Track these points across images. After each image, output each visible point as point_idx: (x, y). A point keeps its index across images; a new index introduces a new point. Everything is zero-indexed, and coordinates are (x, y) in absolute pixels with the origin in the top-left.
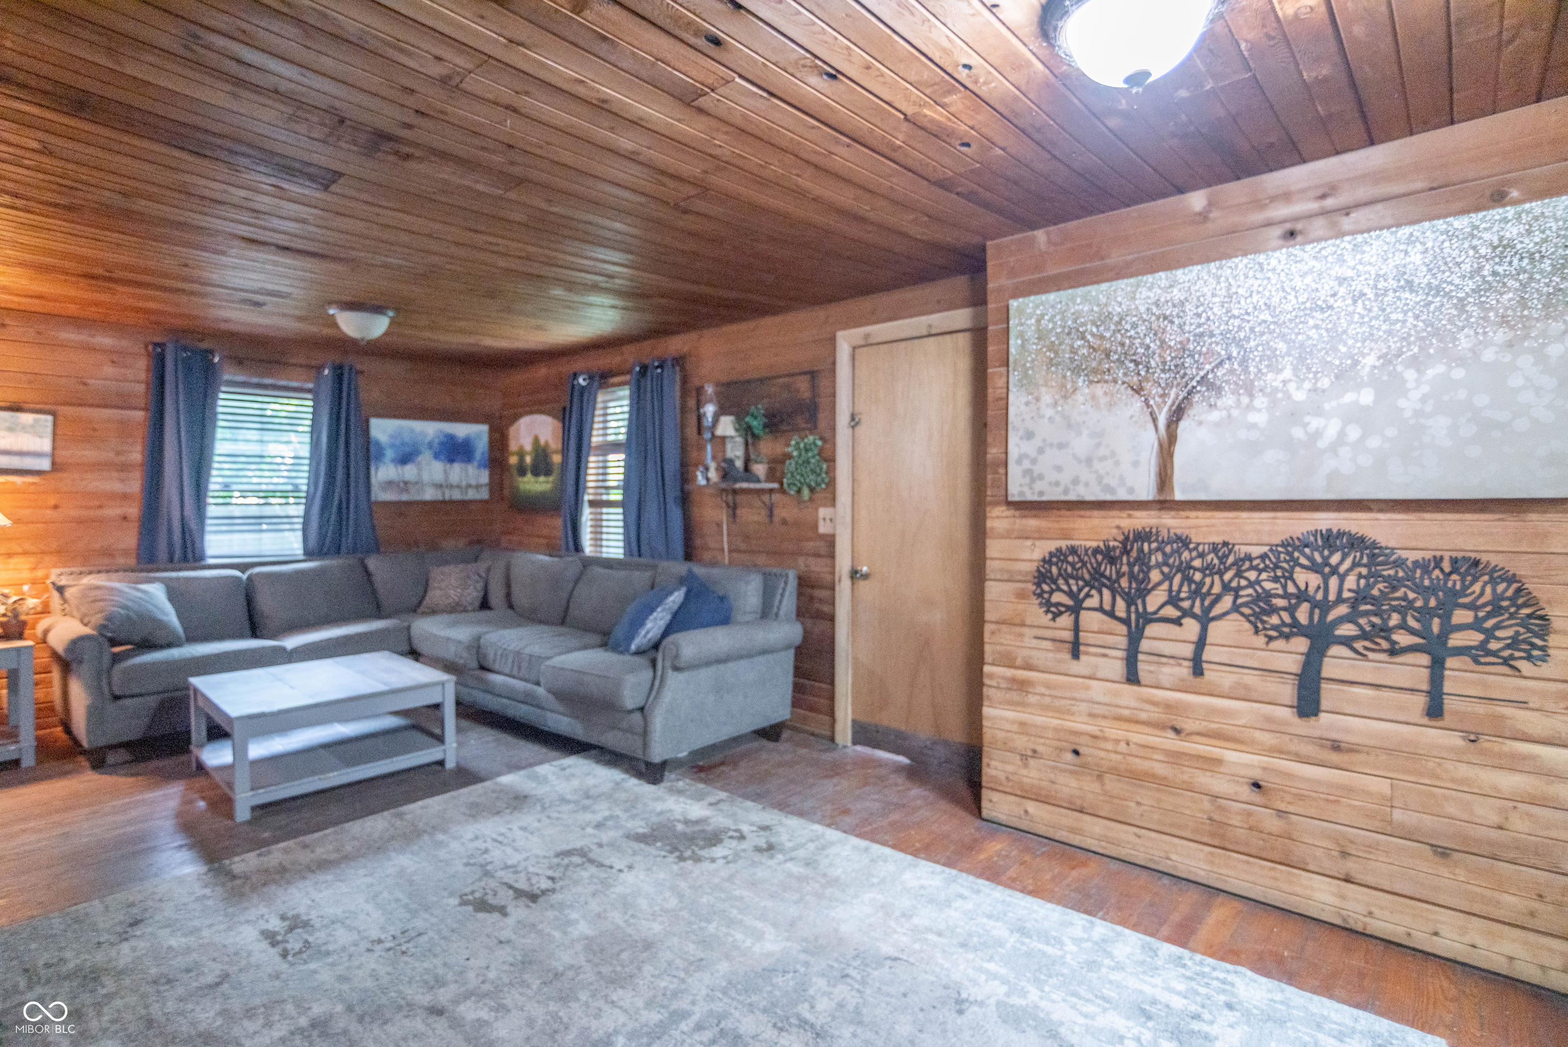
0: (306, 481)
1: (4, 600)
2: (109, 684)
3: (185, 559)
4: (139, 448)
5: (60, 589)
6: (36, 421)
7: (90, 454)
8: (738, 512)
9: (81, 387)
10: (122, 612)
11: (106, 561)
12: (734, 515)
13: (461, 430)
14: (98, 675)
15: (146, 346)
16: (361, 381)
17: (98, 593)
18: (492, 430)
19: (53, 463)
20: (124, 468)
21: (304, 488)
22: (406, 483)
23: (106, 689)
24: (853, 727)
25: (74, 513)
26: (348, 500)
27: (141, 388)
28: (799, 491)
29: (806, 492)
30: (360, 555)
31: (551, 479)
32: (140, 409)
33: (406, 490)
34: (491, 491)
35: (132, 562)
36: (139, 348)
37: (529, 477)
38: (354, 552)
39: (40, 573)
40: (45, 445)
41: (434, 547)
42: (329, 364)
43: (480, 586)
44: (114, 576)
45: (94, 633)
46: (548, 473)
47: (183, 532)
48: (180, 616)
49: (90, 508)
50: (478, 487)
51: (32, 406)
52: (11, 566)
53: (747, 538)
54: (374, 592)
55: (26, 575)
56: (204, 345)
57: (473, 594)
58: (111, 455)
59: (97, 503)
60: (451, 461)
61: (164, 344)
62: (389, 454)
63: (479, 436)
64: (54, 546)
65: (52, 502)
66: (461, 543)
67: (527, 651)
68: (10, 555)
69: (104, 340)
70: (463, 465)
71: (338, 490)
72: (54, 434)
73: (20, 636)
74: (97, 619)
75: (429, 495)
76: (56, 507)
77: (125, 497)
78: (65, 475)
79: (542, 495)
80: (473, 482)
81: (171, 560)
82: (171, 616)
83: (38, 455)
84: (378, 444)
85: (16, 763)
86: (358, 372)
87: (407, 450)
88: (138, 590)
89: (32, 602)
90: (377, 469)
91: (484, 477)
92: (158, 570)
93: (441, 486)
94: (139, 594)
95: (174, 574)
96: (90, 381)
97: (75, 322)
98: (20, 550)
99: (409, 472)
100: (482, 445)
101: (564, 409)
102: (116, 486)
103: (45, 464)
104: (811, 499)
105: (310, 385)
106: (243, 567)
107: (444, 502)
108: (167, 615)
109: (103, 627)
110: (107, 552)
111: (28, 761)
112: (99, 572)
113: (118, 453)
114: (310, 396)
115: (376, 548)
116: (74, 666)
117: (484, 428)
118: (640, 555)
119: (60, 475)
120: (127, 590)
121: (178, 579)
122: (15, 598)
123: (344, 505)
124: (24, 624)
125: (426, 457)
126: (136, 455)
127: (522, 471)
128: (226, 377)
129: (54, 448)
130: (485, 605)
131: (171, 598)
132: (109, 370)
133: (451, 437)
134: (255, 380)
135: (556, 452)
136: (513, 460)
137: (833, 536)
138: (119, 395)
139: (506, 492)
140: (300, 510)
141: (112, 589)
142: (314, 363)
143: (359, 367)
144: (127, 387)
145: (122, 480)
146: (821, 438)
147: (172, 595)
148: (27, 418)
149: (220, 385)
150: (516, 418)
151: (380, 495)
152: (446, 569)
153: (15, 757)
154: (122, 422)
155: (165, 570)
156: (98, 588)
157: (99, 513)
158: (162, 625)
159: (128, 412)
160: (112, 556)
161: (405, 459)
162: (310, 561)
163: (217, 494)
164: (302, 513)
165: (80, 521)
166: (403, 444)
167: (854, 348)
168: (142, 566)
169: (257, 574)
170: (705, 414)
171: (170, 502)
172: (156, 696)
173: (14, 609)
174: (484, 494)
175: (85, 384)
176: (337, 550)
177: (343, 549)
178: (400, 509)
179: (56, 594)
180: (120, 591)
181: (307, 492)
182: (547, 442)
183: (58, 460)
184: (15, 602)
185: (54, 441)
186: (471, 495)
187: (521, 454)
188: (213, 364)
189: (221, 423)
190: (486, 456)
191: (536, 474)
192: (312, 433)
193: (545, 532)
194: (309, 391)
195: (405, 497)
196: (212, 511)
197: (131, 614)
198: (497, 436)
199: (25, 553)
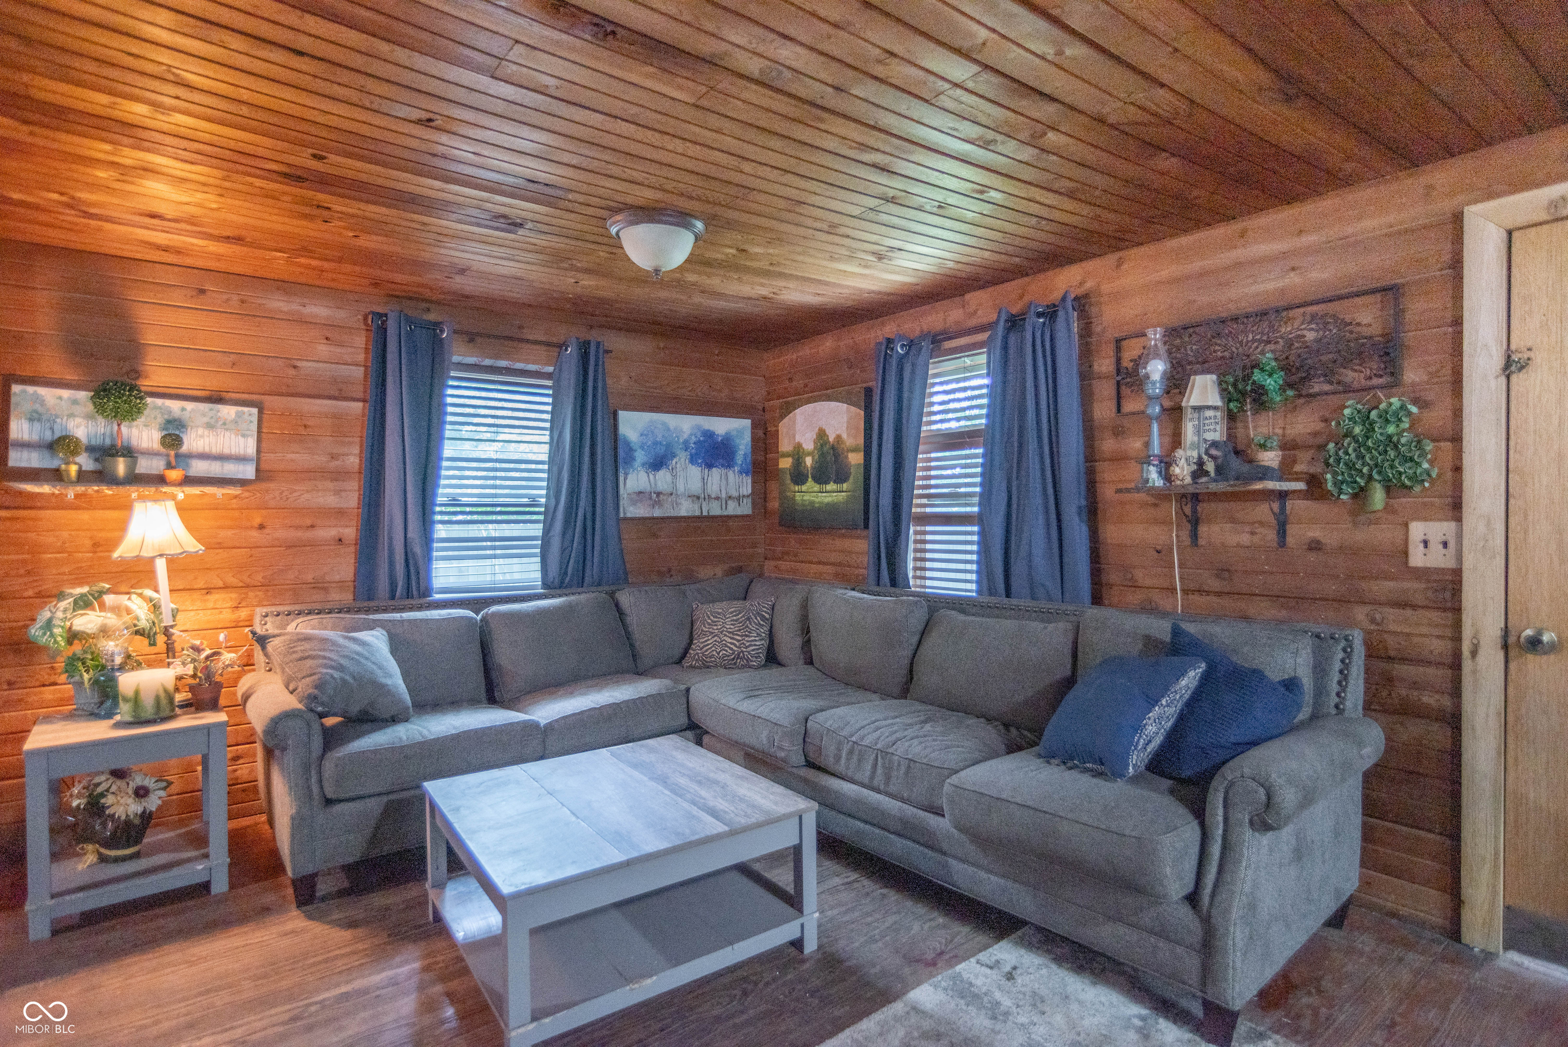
0: (544, 492)
1: (195, 655)
2: (320, 781)
3: (408, 595)
4: (356, 450)
5: (262, 640)
6: (237, 413)
7: (299, 457)
8: (1203, 529)
9: (292, 372)
10: (337, 675)
11: (318, 596)
12: (1194, 536)
13: (721, 426)
14: (307, 768)
15: (365, 318)
16: (610, 364)
17: (307, 646)
18: (754, 426)
19: (258, 470)
20: (339, 475)
21: (543, 500)
22: (658, 494)
23: (315, 789)
24: (1506, 920)
25: (281, 534)
26: (594, 514)
27: (359, 372)
28: (1361, 494)
29: (1378, 497)
30: (607, 588)
31: (845, 486)
32: (358, 400)
33: (657, 503)
34: (754, 504)
35: (347, 597)
36: (356, 321)
37: (810, 484)
38: (599, 585)
39: (243, 613)
40: (249, 446)
41: (690, 578)
42: (574, 340)
43: (764, 631)
44: (328, 619)
45: (300, 706)
46: (841, 478)
47: (407, 561)
48: (405, 675)
49: (298, 527)
50: (739, 499)
51: (233, 396)
52: (211, 605)
53: (1224, 572)
54: (628, 635)
55: (227, 616)
56: (432, 317)
57: (756, 643)
58: (324, 459)
59: (308, 522)
60: (710, 466)
61: (386, 315)
62: (640, 457)
63: (740, 432)
64: (259, 578)
65: (257, 521)
66: (719, 571)
67: (900, 749)
68: (209, 590)
69: (319, 310)
70: (724, 471)
71: (582, 504)
72: (259, 432)
73: (213, 705)
74: (305, 686)
75: (686, 509)
76: (261, 527)
77: (340, 513)
78: (272, 485)
79: (832, 510)
80: (735, 494)
81: (393, 597)
82: (395, 680)
83: (241, 459)
84: (627, 443)
85: (206, 887)
86: (607, 352)
87: (661, 450)
88: (354, 640)
89: (228, 657)
90: (626, 474)
91: (746, 486)
92: (377, 610)
93: (698, 498)
94: (358, 648)
95: (397, 616)
96: (299, 364)
97: (284, 286)
98: (221, 584)
99: (662, 480)
100: (744, 445)
101: (869, 392)
102: (331, 501)
103: (249, 471)
104: (1388, 508)
105: (550, 369)
106: (477, 604)
107: (700, 518)
108: (391, 676)
109: (313, 698)
110: (319, 586)
111: (220, 885)
112: (310, 613)
113: (333, 457)
114: (549, 383)
115: (622, 579)
116: (277, 753)
117: (747, 423)
118: (1008, 595)
119: (264, 485)
120: (341, 641)
121: (402, 621)
122: (208, 652)
123: (589, 523)
124: (218, 686)
125: (681, 460)
126: (353, 459)
127: (799, 477)
128: (456, 359)
129: (259, 451)
130: (772, 658)
131: (394, 651)
132: (323, 349)
133: (709, 435)
134: (488, 362)
135: (855, 450)
136: (785, 463)
137: (1457, 573)
138: (334, 380)
139: (774, 505)
140: (537, 530)
141: (324, 640)
142: (555, 340)
143: (607, 345)
144: (345, 371)
145: (338, 492)
146: (1415, 401)
147: (396, 645)
148: (228, 412)
149: (449, 370)
150: (788, 409)
151: (632, 510)
152: (718, 607)
153: (204, 878)
154: (337, 416)
155: (385, 611)
156: (307, 639)
157: (309, 534)
158: (382, 689)
159: (345, 404)
160: (325, 589)
161: (657, 464)
162: (553, 597)
163: (443, 509)
164: (539, 533)
165: (291, 546)
166: (656, 443)
167: (1510, 233)
168: (359, 604)
169: (493, 614)
170: (1147, 377)
171: (391, 520)
172: (378, 799)
173: (206, 667)
174: (746, 508)
175: (295, 367)
176: (580, 582)
177: (587, 579)
178: (651, 526)
179: (257, 648)
180: (334, 643)
181: (546, 506)
182: (839, 437)
183: (264, 466)
184: (207, 658)
185: (259, 441)
186: (733, 509)
187: (798, 454)
188: (442, 340)
189: (449, 418)
190: (749, 459)
191: (821, 477)
192: (551, 429)
193: (834, 557)
194: (548, 376)
195: (657, 513)
196: (441, 531)
197: (348, 678)
198: (760, 433)
199: (226, 587)
